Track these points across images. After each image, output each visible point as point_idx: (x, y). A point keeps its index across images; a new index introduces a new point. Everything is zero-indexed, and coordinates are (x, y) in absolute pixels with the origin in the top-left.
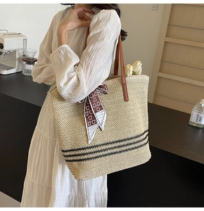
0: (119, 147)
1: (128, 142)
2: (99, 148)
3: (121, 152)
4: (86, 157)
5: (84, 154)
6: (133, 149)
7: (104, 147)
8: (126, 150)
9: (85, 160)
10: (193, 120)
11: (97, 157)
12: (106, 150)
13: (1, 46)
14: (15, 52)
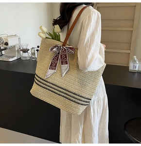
0: (60, 91)
2: (48, 84)
3: (60, 95)
7: (51, 85)
8: (63, 96)
10: (131, 68)
12: (51, 87)
13: (7, 44)
14: (14, 46)
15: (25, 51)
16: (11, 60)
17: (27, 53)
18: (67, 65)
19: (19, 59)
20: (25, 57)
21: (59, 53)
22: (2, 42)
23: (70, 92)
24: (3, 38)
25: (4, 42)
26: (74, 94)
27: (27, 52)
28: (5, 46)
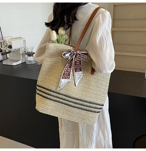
0: (75, 103)
1: (83, 103)
2: (61, 96)
3: (74, 107)
4: (49, 97)
5: (49, 94)
6: (84, 109)
7: (64, 97)
8: (79, 108)
9: (47, 98)
11: (56, 101)
13: (10, 47)
14: (19, 49)
15: (30, 54)
16: (15, 64)
17: (32, 57)
18: (81, 72)
19: (24, 64)
20: (30, 61)
21: (72, 60)
22: (6, 45)
23: (86, 102)
24: (7, 40)
25: (8, 45)
26: (90, 103)
27: (32, 55)
28: (9, 49)
